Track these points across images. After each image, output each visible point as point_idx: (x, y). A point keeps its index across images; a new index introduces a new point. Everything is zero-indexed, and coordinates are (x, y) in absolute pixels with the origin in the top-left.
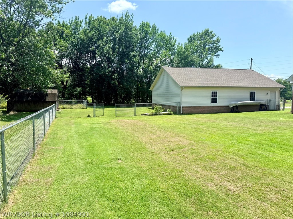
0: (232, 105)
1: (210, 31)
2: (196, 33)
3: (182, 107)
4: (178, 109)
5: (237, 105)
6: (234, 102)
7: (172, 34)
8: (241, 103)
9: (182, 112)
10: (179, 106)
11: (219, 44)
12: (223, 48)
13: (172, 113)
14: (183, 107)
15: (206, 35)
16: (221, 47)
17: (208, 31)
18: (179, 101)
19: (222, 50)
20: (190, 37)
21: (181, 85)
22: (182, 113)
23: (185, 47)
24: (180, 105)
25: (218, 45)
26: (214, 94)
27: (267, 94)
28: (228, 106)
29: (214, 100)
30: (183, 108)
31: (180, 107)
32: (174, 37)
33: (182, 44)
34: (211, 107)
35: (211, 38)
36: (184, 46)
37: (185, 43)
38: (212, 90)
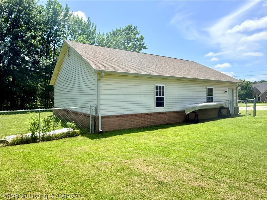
0: (188, 109)
1: (133, 27)
2: (119, 29)
3: (100, 116)
4: (91, 122)
5: (196, 109)
6: (191, 105)
7: (90, 19)
8: (202, 106)
9: (102, 128)
10: (94, 114)
11: (144, 41)
12: (146, 46)
13: (78, 131)
14: (103, 117)
15: (129, 30)
16: (145, 45)
17: (131, 26)
18: (94, 104)
19: (146, 48)
20: (113, 31)
21: (97, 68)
22: (100, 130)
23: (107, 38)
24: (97, 112)
25: (142, 43)
26: (160, 90)
27: (225, 91)
28: (184, 112)
29: (160, 102)
30: (103, 120)
31: (96, 118)
32: (93, 23)
33: (103, 34)
34: (155, 114)
35: (135, 34)
36: (105, 37)
37: (107, 33)
38: (157, 83)
